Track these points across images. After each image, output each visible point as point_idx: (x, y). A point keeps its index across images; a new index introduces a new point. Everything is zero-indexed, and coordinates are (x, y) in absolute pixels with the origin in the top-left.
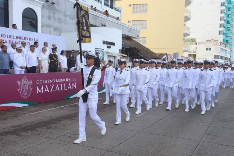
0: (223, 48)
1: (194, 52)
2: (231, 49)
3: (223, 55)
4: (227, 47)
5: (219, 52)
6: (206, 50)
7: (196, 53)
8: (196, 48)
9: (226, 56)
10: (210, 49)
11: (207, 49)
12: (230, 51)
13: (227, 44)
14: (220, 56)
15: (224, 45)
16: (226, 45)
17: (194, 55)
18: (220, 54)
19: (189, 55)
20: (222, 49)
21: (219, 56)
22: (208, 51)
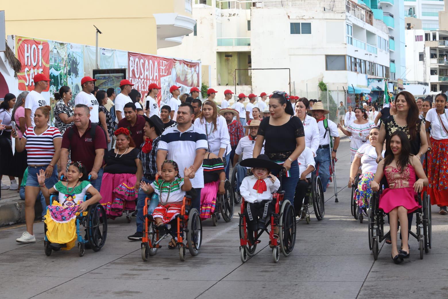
0: (360, 23)
1: (240, 43)
2: (390, 30)
3: (360, 55)
4: (374, 21)
5: (346, 40)
6: (292, 32)
7: (249, 45)
8: (249, 22)
9: (372, 59)
10: (307, 28)
11: (295, 28)
12: (387, 38)
13: (373, 10)
14: (347, 58)
15: (363, 12)
16: (370, 14)
17: (240, 54)
18: (349, 51)
19: (220, 54)
20: (356, 28)
21: (344, 56)
22: (301, 37)
